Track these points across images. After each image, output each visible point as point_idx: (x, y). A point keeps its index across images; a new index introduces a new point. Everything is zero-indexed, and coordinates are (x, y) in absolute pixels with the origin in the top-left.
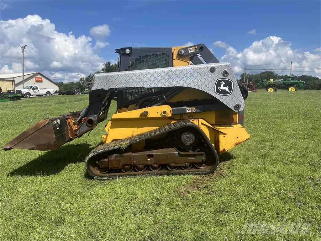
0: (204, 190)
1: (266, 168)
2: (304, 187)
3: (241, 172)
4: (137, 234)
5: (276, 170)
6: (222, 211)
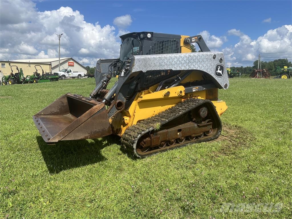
0: (232, 156)
3: (263, 144)
4: (182, 182)
6: (250, 171)
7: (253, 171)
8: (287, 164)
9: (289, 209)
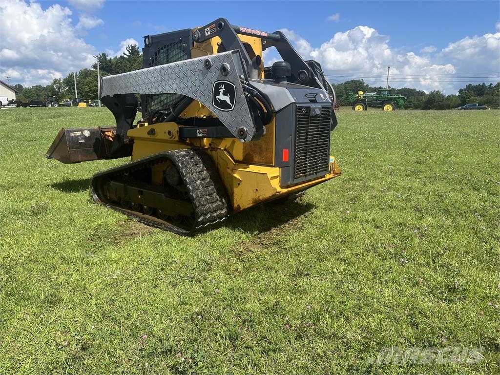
0: (273, 248)
1: (358, 216)
2: (408, 238)
3: (323, 223)
4: (180, 311)
5: (370, 218)
6: (300, 274)
7: (306, 273)
8: (358, 255)
9: (359, 338)
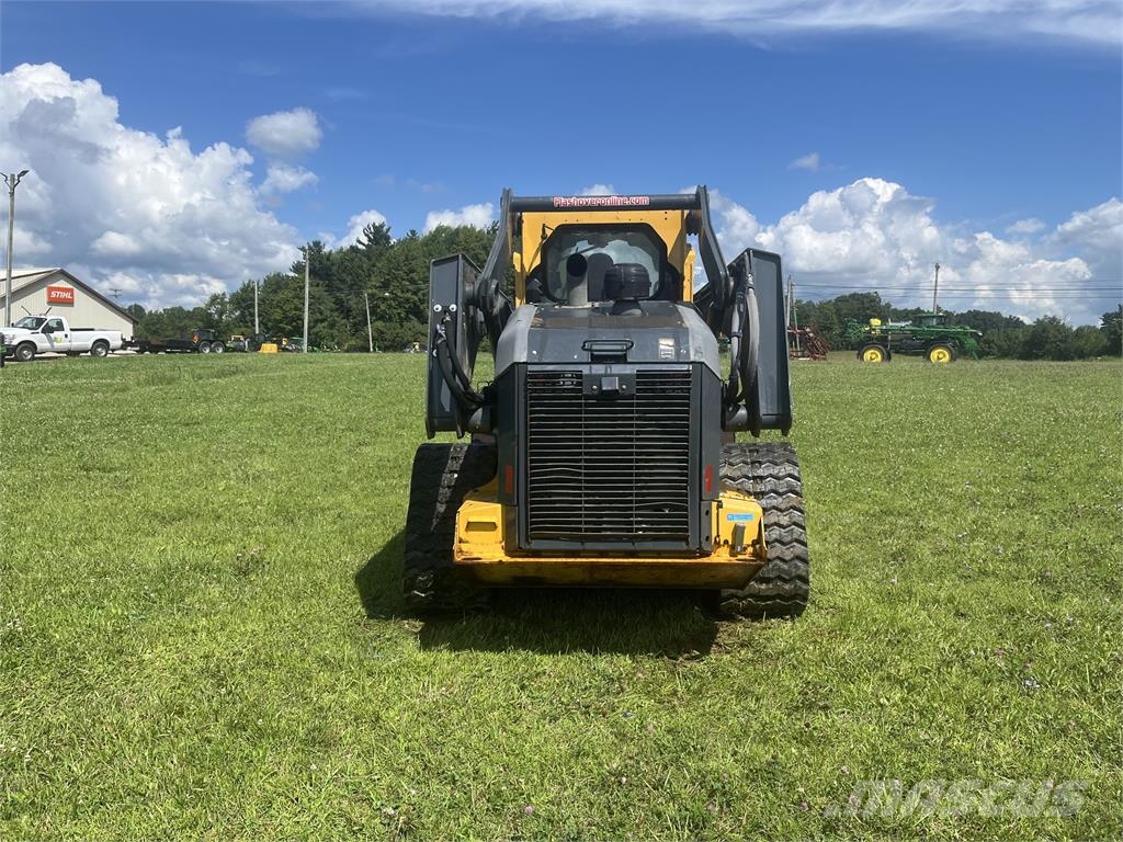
1: (914, 591)
2: (1032, 640)
3: (840, 602)
5: (943, 595)
6: (810, 707)
7: (821, 704)
8: (927, 671)
9: (957, 835)
